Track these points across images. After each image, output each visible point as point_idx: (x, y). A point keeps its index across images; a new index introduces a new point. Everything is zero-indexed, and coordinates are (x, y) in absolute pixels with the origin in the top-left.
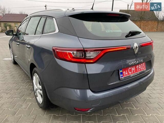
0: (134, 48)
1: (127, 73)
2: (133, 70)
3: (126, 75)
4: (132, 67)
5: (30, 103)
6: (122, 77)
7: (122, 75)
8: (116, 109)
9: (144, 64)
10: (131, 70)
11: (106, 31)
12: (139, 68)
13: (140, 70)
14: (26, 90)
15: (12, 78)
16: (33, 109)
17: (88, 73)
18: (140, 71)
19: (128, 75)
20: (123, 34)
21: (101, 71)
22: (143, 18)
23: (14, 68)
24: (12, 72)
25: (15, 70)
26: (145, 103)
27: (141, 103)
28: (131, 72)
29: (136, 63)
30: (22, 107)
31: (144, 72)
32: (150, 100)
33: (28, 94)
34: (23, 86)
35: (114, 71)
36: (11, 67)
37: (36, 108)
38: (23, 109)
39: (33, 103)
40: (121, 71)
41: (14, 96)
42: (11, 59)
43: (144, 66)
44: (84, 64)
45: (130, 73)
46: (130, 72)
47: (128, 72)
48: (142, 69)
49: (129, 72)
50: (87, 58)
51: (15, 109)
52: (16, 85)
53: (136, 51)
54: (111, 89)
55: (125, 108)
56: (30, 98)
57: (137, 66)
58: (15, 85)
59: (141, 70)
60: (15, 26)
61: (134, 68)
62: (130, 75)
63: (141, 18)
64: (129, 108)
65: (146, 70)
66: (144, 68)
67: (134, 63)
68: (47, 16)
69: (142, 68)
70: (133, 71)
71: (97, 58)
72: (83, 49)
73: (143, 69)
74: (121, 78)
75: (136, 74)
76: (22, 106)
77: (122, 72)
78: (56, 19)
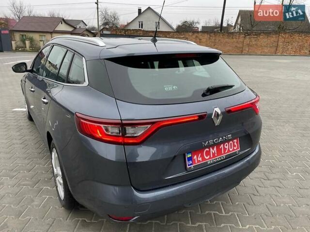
0: (213, 117)
1: (200, 159)
2: (213, 152)
3: (199, 161)
4: (211, 148)
5: (48, 197)
6: (190, 165)
7: (191, 162)
8: (190, 212)
9: (235, 141)
10: (208, 153)
11: (166, 89)
12: (225, 149)
13: (226, 151)
14: (43, 172)
15: (23, 148)
16: (51, 207)
17: (128, 162)
18: (227, 153)
19: (202, 161)
20: (195, 92)
21: (151, 158)
22: (284, 29)
23: (29, 129)
24: (25, 136)
25: (31, 132)
26: (244, 204)
27: (237, 203)
28: (209, 157)
29: (216, 141)
30: (32, 204)
31: (235, 154)
32: (255, 198)
33: (46, 179)
34: (40, 164)
35: (175, 157)
36: (23, 125)
37: (57, 207)
38: (35, 206)
39: (53, 197)
40: (189, 156)
41: (23, 183)
42: (25, 110)
43: (235, 144)
44: (122, 145)
45: (206, 158)
46: (207, 156)
47: (202, 156)
48: (231, 150)
49: (205, 156)
50: (127, 135)
51: (21, 207)
52: (29, 161)
53: (217, 122)
54: (171, 185)
55: (207, 212)
56: (49, 188)
57: (222, 146)
58: (26, 161)
59: (229, 151)
60: (41, 41)
61: (215, 149)
62: (207, 162)
63: (279, 28)
64: (213, 212)
65: (240, 151)
66: (235, 148)
67: (214, 142)
68: (75, 51)
69: (231, 148)
70: (214, 154)
71: (145, 137)
72: (120, 121)
73: (234, 150)
74: (188, 167)
75: (218, 158)
76: (33, 201)
77: (191, 157)
78: (86, 61)
